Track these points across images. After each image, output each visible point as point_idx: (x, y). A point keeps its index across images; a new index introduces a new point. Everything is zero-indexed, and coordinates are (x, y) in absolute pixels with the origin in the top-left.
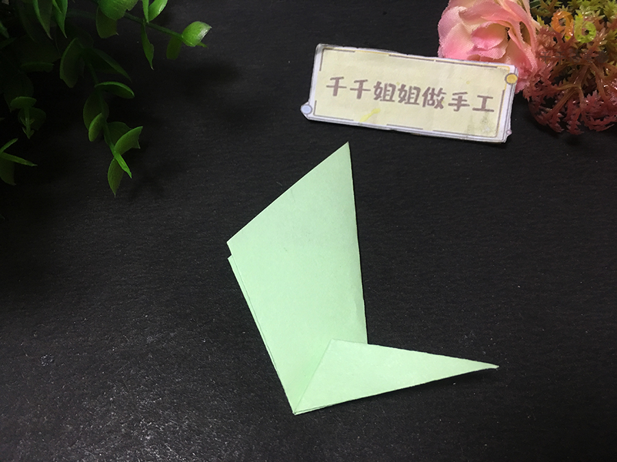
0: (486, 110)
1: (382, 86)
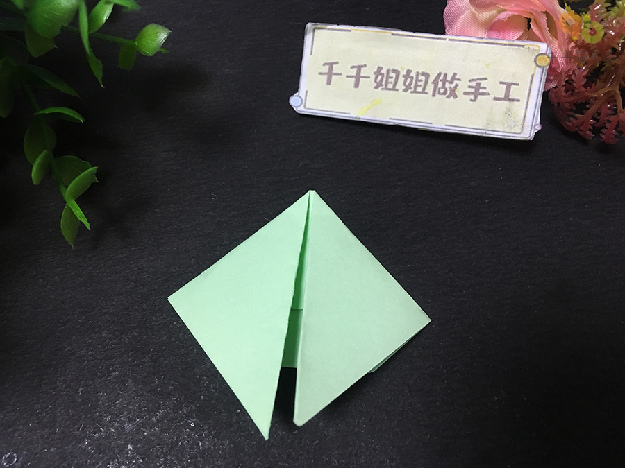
0: (509, 100)
1: (384, 71)
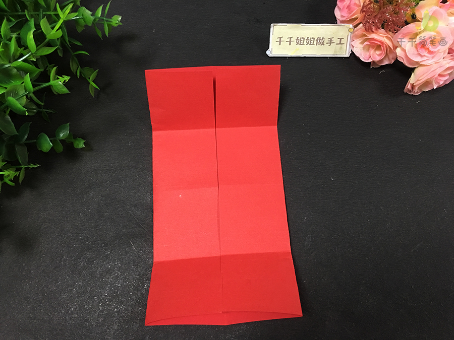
1: (299, 38)
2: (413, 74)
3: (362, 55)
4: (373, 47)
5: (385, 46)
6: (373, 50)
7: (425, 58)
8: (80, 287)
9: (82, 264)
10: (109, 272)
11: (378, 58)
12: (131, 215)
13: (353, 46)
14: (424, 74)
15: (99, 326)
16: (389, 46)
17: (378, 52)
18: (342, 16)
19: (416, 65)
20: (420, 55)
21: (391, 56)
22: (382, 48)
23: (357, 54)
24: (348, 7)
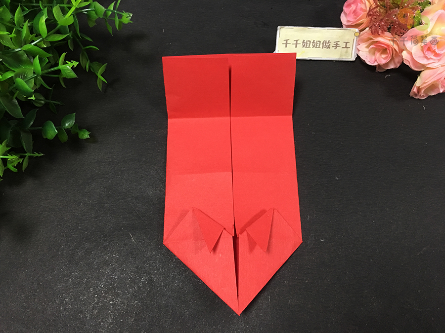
2: (419, 78)
3: (368, 59)
4: (379, 51)
5: (390, 49)
6: (379, 53)
7: (431, 61)
8: (76, 277)
9: (79, 254)
10: (106, 263)
11: (383, 62)
12: (131, 207)
13: (358, 49)
14: (429, 77)
15: (94, 318)
16: (395, 50)
17: (383, 56)
18: (348, 21)
19: (422, 68)
20: (426, 57)
21: (397, 60)
22: (388, 51)
23: (363, 58)
24: (355, 12)
